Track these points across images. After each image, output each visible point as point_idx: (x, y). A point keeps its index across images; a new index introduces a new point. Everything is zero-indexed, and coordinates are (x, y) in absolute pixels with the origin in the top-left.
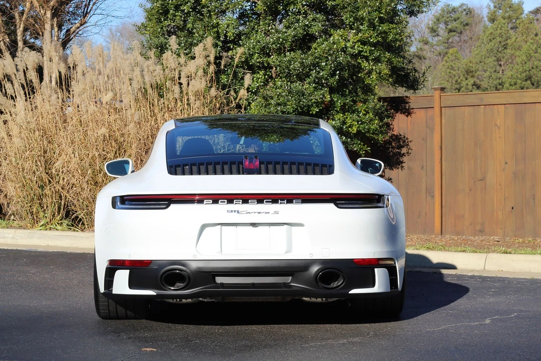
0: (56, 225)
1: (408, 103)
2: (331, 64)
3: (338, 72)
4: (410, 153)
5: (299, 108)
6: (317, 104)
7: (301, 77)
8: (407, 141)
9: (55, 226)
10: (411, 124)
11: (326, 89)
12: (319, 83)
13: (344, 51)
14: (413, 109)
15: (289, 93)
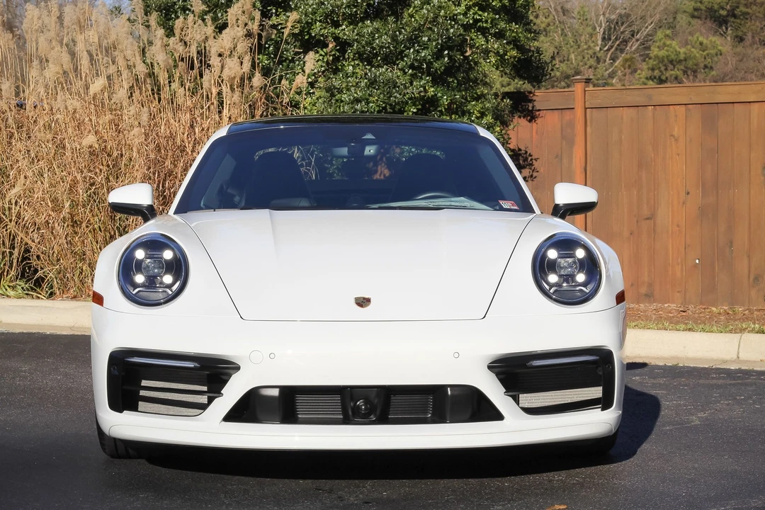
0: (6, 290)
1: (531, 101)
2: (438, 39)
3: (446, 52)
4: (535, 177)
5: (388, 107)
6: (414, 100)
7: (390, 60)
8: (530, 158)
9: (4, 290)
10: (537, 133)
11: (428, 78)
12: (417, 69)
13: (454, 20)
14: (539, 110)
15: (373, 83)
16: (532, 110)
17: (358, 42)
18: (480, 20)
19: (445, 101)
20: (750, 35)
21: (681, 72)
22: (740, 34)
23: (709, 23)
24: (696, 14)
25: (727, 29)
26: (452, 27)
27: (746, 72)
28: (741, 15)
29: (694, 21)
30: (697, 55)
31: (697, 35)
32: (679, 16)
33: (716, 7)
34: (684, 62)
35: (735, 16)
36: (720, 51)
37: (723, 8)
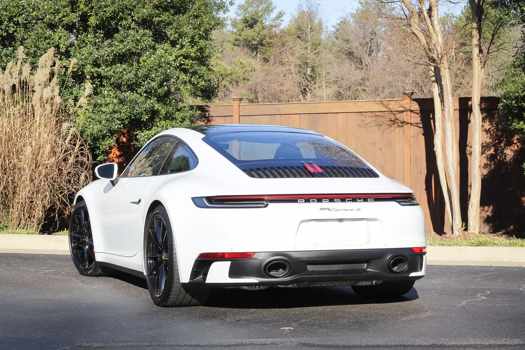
1: (207, 111)
2: (161, 76)
3: (165, 83)
5: (132, 116)
6: (146, 112)
7: (131, 87)
11: (154, 99)
12: (149, 93)
13: (169, 64)
14: (212, 117)
15: (122, 102)
16: (208, 117)
17: (114, 77)
18: (184, 64)
19: (163, 112)
20: (272, 57)
21: (228, 82)
22: (266, 57)
23: (246, 50)
24: (236, 43)
25: (257, 53)
26: (169, 68)
27: (270, 83)
28: (267, 44)
29: (235, 48)
30: (239, 71)
31: (238, 58)
32: (225, 44)
33: (250, 39)
34: (230, 76)
35: (262, 45)
36: (254, 68)
37: (254, 40)
